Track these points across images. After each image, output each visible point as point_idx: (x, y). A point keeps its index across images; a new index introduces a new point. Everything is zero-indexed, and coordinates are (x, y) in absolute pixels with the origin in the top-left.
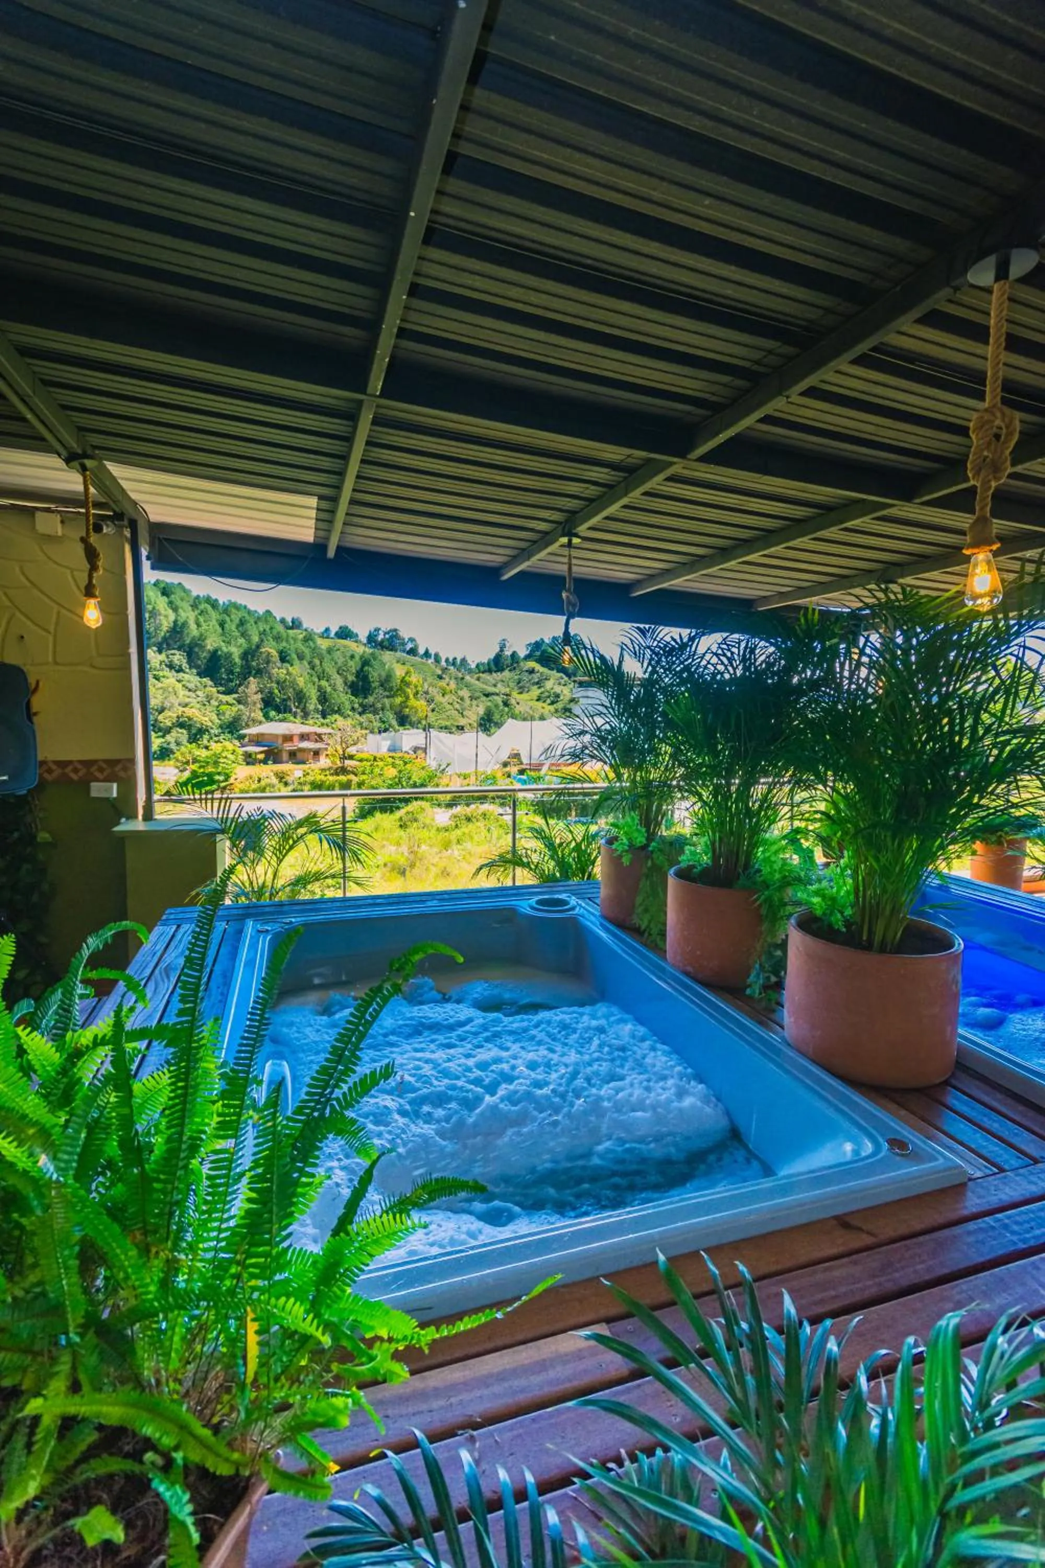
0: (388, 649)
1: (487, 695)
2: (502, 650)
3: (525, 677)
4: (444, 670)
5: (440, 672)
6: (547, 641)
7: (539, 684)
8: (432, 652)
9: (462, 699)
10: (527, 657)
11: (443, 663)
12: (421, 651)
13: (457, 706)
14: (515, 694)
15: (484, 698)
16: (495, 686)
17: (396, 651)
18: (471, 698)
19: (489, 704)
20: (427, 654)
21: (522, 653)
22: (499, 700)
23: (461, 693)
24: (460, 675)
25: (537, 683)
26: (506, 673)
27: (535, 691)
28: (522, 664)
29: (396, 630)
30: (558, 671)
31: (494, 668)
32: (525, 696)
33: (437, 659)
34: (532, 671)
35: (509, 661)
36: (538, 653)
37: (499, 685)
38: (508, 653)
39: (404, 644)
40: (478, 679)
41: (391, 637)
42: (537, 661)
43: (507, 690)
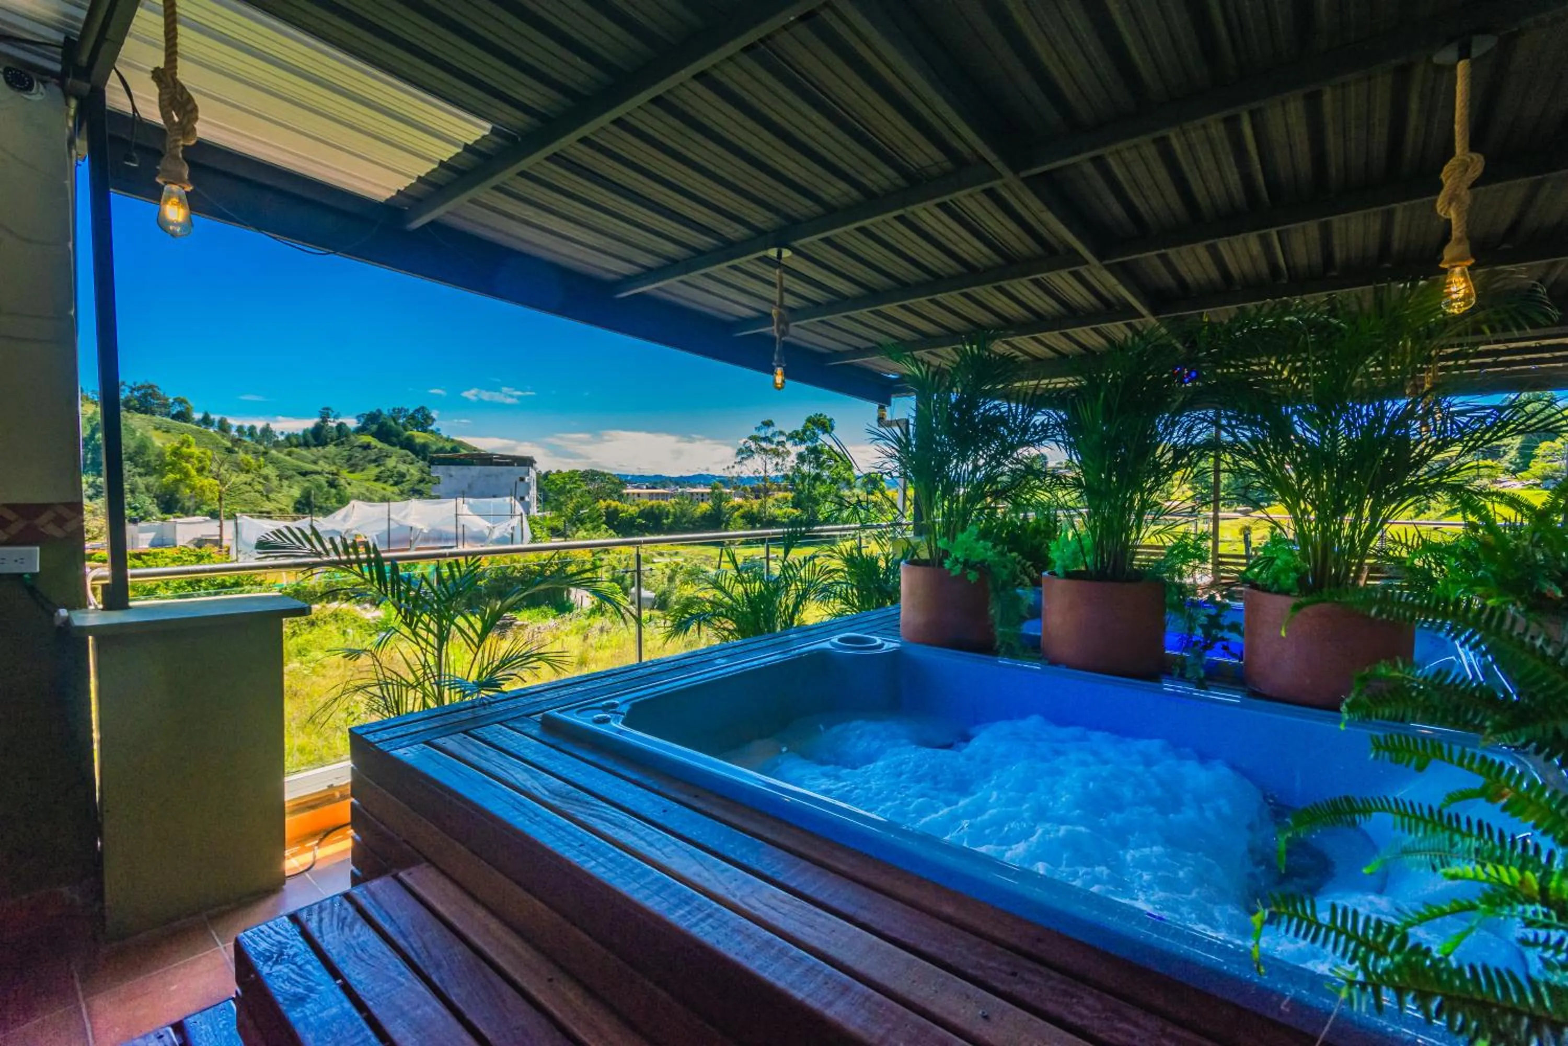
0: (138, 410)
1: (304, 474)
2: (324, 419)
3: (358, 454)
4: (236, 442)
5: (229, 444)
6: (385, 412)
7: (377, 461)
8: (216, 417)
9: (266, 478)
10: (360, 431)
11: (234, 432)
12: (198, 416)
13: (260, 487)
14: (344, 472)
15: (300, 478)
16: (315, 463)
17: (153, 413)
18: (281, 477)
19: (307, 485)
20: (206, 421)
21: (352, 423)
22: (322, 480)
23: (264, 471)
24: (262, 448)
25: (375, 461)
26: (331, 449)
27: (373, 471)
28: (352, 438)
29: (151, 387)
30: (402, 447)
31: (311, 439)
32: (357, 475)
33: (224, 427)
34: (367, 447)
35: (335, 434)
36: (374, 427)
37: (321, 462)
38: (332, 424)
39: (167, 405)
40: (289, 454)
41: (145, 396)
42: (374, 435)
43: (334, 468)
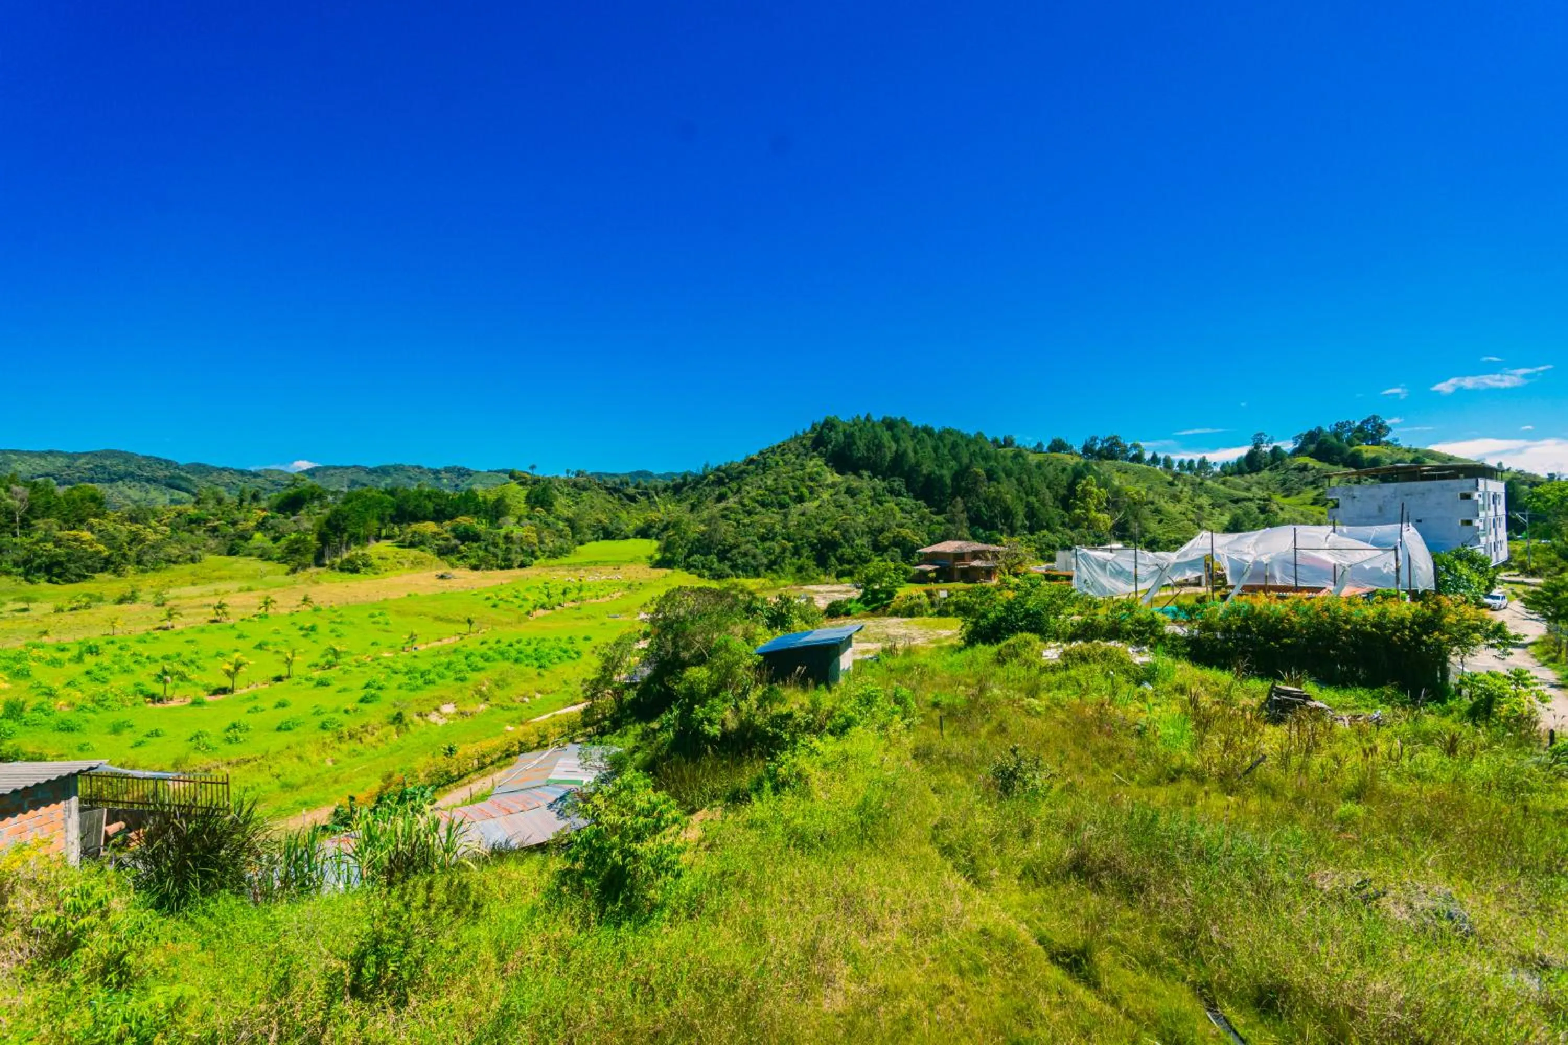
0: (1107, 458)
1: (1236, 501)
2: (1257, 446)
3: (1294, 477)
4: (1176, 476)
5: (1170, 479)
6: (1327, 429)
7: (1315, 483)
8: (1161, 456)
9: (1200, 508)
10: (1296, 452)
11: (1176, 468)
12: (1148, 456)
13: (1192, 516)
14: (1278, 498)
15: (1232, 506)
16: (1248, 489)
17: (1116, 459)
18: (1213, 506)
19: (1239, 512)
20: (1155, 460)
21: (1288, 446)
22: (1253, 506)
23: (1198, 501)
24: (1198, 480)
25: (1312, 483)
26: (1265, 474)
27: (1310, 494)
28: (1288, 460)
29: (1115, 437)
30: (1346, 465)
31: (1246, 468)
32: (1292, 500)
33: (1168, 464)
34: (1304, 468)
35: (1269, 458)
36: (1312, 447)
37: (1254, 489)
38: (1266, 449)
39: (1125, 451)
40: (1224, 483)
41: (1110, 445)
42: (1312, 455)
43: (1265, 494)
